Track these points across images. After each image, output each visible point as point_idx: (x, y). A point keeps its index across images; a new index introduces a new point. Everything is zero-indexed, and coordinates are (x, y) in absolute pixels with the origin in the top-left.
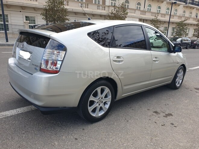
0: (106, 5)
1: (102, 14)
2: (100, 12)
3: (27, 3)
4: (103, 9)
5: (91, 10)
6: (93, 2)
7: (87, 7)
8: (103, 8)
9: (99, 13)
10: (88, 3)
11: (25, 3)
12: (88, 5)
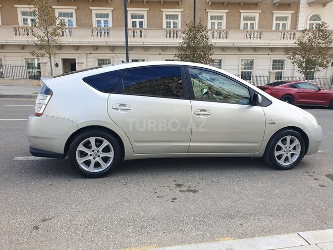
0: (299, 29)
1: (289, 46)
2: (285, 43)
3: (167, 43)
4: (290, 38)
5: (267, 42)
6: (272, 28)
7: (260, 38)
8: (290, 35)
9: (282, 46)
10: (262, 30)
11: (165, 43)
12: (261, 34)
